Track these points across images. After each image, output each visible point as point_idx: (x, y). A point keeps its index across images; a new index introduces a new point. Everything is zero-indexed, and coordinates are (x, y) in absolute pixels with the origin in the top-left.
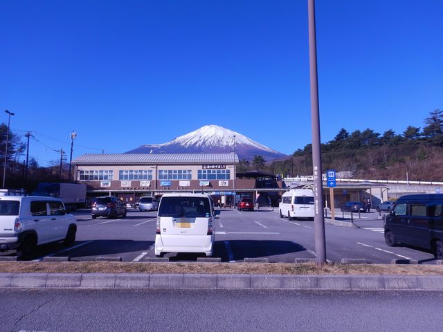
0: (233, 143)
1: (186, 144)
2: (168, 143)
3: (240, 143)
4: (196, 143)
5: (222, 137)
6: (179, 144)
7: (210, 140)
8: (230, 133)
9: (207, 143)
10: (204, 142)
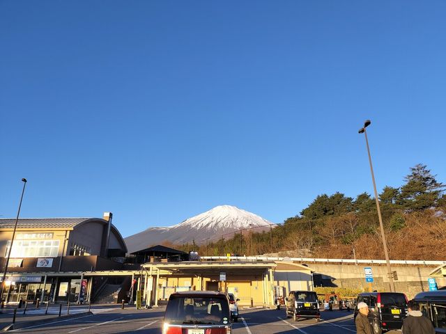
0: (248, 225)
1: (197, 226)
2: (178, 225)
3: (255, 224)
4: (208, 225)
5: (236, 217)
6: (190, 226)
7: (222, 221)
8: (244, 213)
9: (220, 225)
10: (216, 224)
